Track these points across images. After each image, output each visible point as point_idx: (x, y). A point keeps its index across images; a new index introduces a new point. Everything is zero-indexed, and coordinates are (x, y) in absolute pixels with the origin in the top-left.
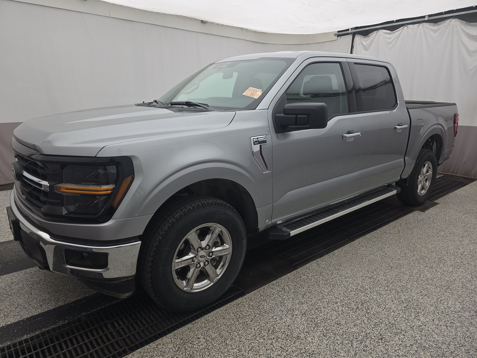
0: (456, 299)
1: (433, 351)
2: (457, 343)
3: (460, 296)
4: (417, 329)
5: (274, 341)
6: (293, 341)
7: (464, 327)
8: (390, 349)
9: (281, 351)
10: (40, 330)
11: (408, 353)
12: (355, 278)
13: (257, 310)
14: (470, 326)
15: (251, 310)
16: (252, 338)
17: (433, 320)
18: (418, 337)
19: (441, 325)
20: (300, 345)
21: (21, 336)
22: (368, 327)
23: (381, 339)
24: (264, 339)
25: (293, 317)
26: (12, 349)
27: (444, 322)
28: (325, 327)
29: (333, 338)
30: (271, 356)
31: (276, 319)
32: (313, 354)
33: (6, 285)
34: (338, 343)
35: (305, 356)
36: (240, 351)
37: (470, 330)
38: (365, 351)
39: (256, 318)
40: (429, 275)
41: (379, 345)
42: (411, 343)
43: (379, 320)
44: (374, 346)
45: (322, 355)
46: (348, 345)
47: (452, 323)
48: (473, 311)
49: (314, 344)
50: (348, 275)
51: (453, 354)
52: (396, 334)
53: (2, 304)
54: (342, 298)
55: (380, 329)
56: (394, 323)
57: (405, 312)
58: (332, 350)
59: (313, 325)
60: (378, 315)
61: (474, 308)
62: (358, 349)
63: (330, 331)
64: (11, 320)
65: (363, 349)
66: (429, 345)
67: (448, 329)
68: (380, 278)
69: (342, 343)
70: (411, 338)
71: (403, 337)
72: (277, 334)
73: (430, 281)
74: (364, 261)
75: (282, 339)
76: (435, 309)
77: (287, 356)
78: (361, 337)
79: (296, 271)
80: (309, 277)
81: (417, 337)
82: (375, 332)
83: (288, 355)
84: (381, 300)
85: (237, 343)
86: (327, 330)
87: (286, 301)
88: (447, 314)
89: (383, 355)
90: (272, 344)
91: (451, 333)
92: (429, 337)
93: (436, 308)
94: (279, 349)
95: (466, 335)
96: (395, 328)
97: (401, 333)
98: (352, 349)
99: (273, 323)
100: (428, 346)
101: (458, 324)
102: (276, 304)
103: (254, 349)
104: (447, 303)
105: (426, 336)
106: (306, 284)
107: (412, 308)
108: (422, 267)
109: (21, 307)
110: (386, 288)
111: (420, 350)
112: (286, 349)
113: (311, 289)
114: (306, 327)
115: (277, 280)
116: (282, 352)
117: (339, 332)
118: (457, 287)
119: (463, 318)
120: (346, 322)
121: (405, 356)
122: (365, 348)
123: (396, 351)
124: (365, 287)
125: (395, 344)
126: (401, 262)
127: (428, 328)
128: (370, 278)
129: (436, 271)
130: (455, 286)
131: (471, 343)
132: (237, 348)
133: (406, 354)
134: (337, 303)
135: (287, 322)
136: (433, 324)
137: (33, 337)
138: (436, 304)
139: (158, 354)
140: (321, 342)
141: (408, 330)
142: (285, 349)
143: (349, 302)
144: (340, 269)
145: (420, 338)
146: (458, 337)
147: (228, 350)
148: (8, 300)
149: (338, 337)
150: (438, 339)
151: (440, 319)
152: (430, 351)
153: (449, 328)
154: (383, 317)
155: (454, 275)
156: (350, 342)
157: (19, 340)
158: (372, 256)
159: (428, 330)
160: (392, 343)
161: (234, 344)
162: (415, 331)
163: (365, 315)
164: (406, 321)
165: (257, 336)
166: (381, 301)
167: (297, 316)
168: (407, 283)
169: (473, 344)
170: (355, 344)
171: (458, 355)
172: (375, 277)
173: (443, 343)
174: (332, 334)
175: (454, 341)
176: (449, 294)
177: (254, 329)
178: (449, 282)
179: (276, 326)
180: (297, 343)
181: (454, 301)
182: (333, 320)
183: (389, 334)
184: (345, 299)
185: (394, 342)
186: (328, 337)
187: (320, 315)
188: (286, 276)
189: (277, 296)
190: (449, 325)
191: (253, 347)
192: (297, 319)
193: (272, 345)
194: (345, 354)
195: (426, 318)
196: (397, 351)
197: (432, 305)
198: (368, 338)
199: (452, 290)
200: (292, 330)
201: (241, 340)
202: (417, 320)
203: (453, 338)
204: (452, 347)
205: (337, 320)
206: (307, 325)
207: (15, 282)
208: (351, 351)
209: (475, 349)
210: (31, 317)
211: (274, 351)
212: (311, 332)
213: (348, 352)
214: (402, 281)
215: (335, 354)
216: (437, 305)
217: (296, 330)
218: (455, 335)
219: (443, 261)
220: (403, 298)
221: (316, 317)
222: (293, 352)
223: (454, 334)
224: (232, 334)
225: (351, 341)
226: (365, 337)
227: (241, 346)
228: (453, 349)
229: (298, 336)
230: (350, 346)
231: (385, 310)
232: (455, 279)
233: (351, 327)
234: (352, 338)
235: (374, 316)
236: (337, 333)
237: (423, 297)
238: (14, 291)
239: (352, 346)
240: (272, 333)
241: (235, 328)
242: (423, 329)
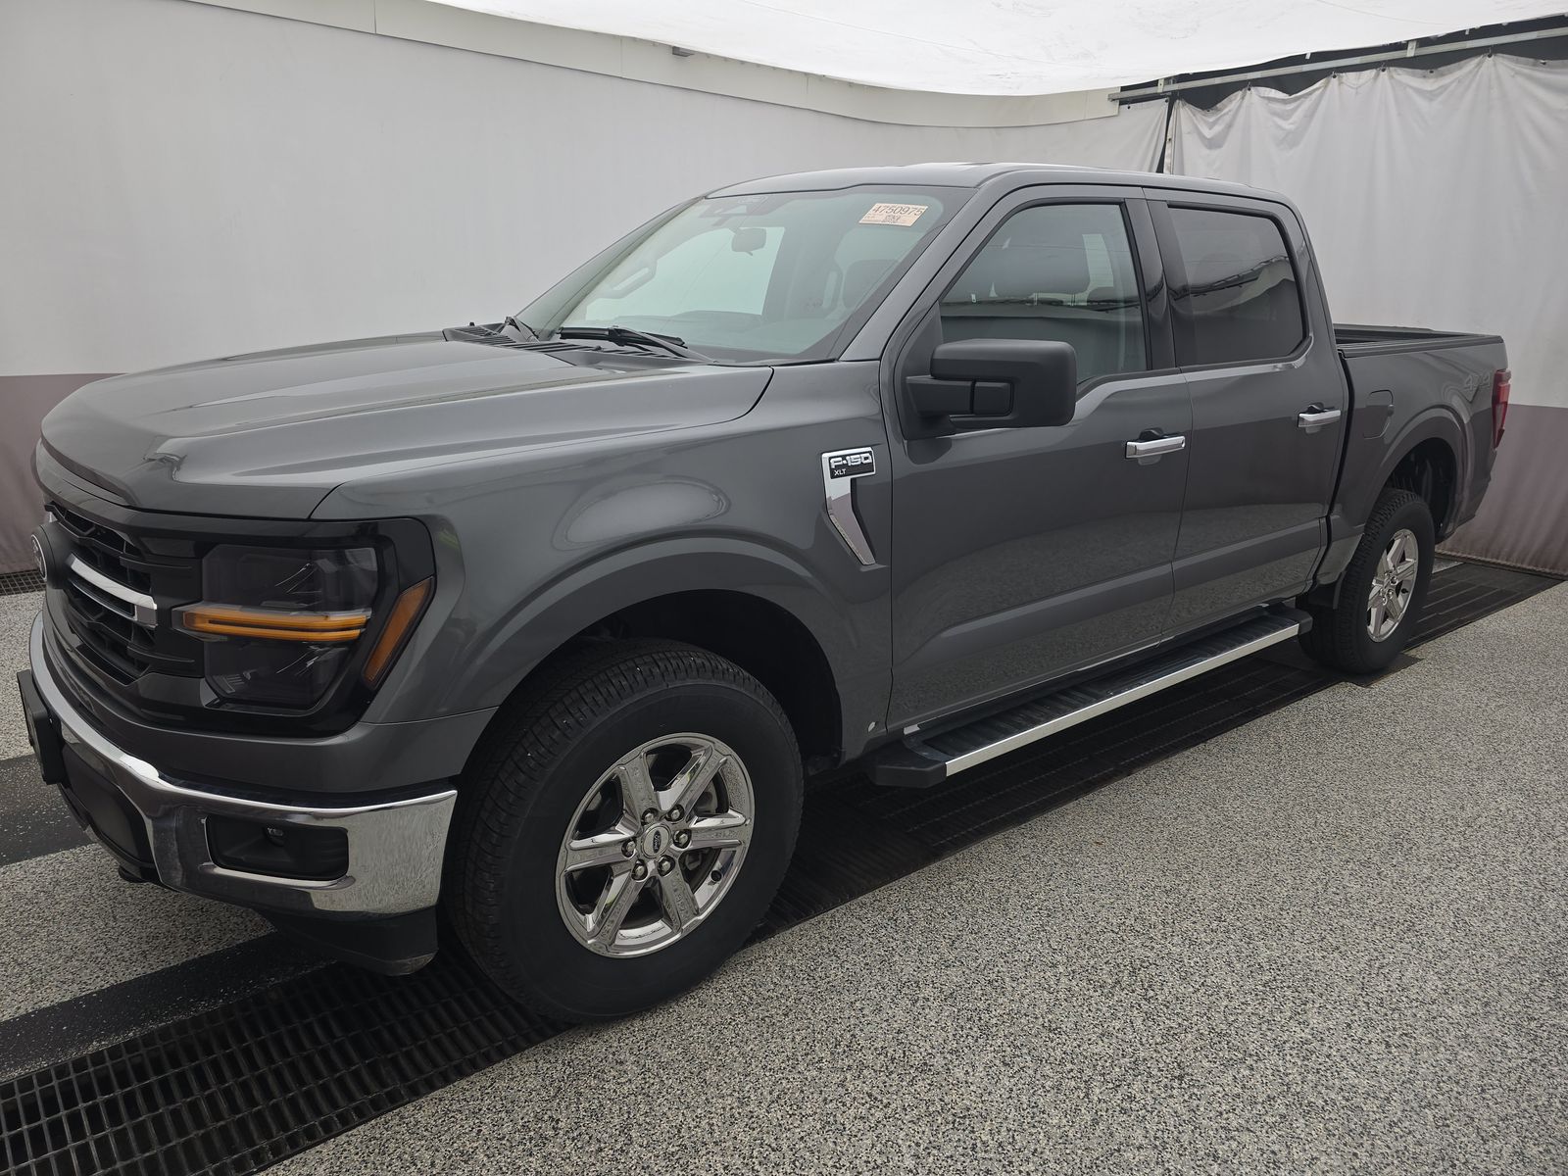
0: (1431, 963)
1: (1334, 1117)
2: (1412, 1097)
3: (1442, 955)
4: (1294, 1052)
5: (849, 1076)
6: (908, 1078)
7: (1443, 1049)
8: (1202, 1109)
9: (868, 1106)
10: (140, 1026)
11: (1256, 1122)
12: (1119, 892)
13: (806, 982)
14: (1463, 1046)
15: (788, 982)
16: (783, 1065)
17: (1349, 1025)
18: (1294, 1075)
19: (1370, 1042)
20: (929, 1090)
21: (82, 1042)
22: (1144, 1040)
23: (1181, 1078)
24: (821, 1068)
25: (913, 1005)
26: (55, 1083)
27: (1383, 1032)
28: (1012, 1038)
29: (1031, 1072)
30: (836, 1121)
31: (861, 1010)
32: (965, 1117)
33: (38, 888)
34: (1044, 1087)
35: (939, 1122)
36: (743, 1102)
37: (1459, 1057)
38: (1125, 1113)
39: (800, 1006)
40: (1354, 888)
41: (1171, 1096)
42: (1269, 1092)
43: (1180, 1021)
44: (1156, 1099)
45: (991, 1121)
46: (1076, 1094)
47: (1406, 1035)
48: (1477, 1002)
49: (972, 1088)
50: (1100, 881)
51: (1397, 1130)
52: (1228, 1064)
53: (25, 946)
54: (1072, 953)
55: (1179, 1047)
56: (1224, 1032)
57: (1263, 999)
58: (1025, 1106)
59: (975, 1029)
60: (1178, 1006)
61: (1481, 993)
62: (1104, 1105)
63: (1025, 1051)
64: (53, 996)
65: (1119, 1105)
66: (1326, 1101)
67: (1390, 1053)
68: (1200, 891)
69: (1058, 1088)
70: (1272, 1078)
71: (1247, 1072)
72: (860, 1054)
73: (1355, 905)
74: (1155, 838)
75: (875, 1071)
76: (1359, 992)
77: (885, 1122)
78: (1117, 1069)
79: (937, 864)
80: (976, 885)
81: (1291, 1077)
82: (1164, 1058)
83: (889, 1118)
84: (1195, 959)
85: (738, 1080)
86: (1016, 1047)
87: (897, 958)
88: (1393, 1006)
89: (1180, 1125)
90: (842, 1084)
91: (1398, 1066)
92: (1329, 1075)
93: (1363, 988)
94: (864, 1101)
95: (1444, 1073)
96: (1226, 1046)
97: (1243, 1061)
98: (1085, 1105)
99: (852, 1021)
100: (1320, 1102)
101: (1425, 1040)
102: (867, 964)
103: (787, 1097)
104: (1399, 975)
105: (1318, 1073)
106: (965, 905)
107: (1289, 987)
108: (1336, 863)
109: (82, 957)
110: (1214, 925)
111: (1295, 1114)
112: (885, 1101)
113: (980, 920)
114: (951, 1038)
115: (877, 892)
116: (870, 1109)
117: (1053, 1054)
118: (1439, 926)
119: (1442, 1022)
120: (1076, 1024)
121: (1248, 1129)
122: (1126, 1105)
123: (1221, 1114)
124: (1149, 920)
125: (1220, 1095)
126: (1272, 844)
127: (1330, 1047)
128: (1166, 892)
129: (1379, 874)
130: (1431, 923)
131: (1457, 1098)
132: (736, 1094)
133: (1252, 1125)
134: (1054, 966)
135: (895, 1019)
136: (1345, 1039)
137: (118, 1046)
138: (1364, 978)
139: (495, 1107)
140: (993, 1082)
141: (1266, 1054)
142: (881, 1100)
143: (1092, 962)
144: (1077, 863)
145: (1299, 1078)
146: (1419, 1077)
147: (707, 1099)
148: (43, 933)
149: (1047, 1071)
150: (1356, 1081)
151: (1369, 1025)
152: (1327, 1117)
153: (1393, 1050)
154: (1194, 1012)
155: (1434, 889)
156: (1083, 1086)
157: (74, 1054)
158: (1181, 824)
159: (1328, 1056)
160: (1210, 1089)
161: (728, 1081)
162: (1288, 1058)
163: (1139, 1005)
164: (1264, 1027)
165: (800, 1058)
166: (1192, 965)
167: (926, 1003)
168: (1282, 909)
169: (1464, 1100)
170: (1097, 1091)
171: (1410, 1132)
172: (1183, 889)
173: (1369, 1095)
174: (1029, 1058)
175: (1404, 1091)
176: (1409, 946)
177: (793, 1040)
178: (1415, 911)
179: (862, 1030)
180: (921, 1083)
181: (1423, 970)
182: (1036, 1018)
183: (1207, 1065)
184: (1082, 954)
185: (1219, 1088)
186: (1016, 1068)
187: (1000, 1001)
188: (904, 879)
189: (871, 939)
190: (1395, 1040)
191: (786, 1094)
192: (927, 1011)
193: (843, 1086)
194: (1064, 1121)
195: (1327, 1019)
196: (1225, 1116)
197: (1351, 981)
198: (1140, 1074)
199: (1421, 934)
200: (908, 1045)
201: (749, 1069)
202: (1299, 1023)
203: (1403, 1082)
204: (1395, 1109)
205: (1050, 1017)
206: (956, 1030)
207: (66, 880)
208: (1083, 1111)
209: (1468, 1117)
210: (112, 986)
211: (848, 1105)
212: (966, 1050)
213: (1072, 1114)
214: (1268, 905)
215: (1032, 1118)
216: (1366, 980)
217: (922, 1044)
218: (1411, 1072)
219: (1405, 843)
220: (1264, 953)
221: (985, 1006)
222: (906, 1110)
223: (1406, 1069)
224: (723, 1052)
225: (1086, 1082)
226: (1131, 1072)
227: (747, 1089)
228: (1399, 1113)
229: (925, 1064)
230: (1082, 1095)
231: (1203, 990)
232: (1436, 902)
233: (1090, 1040)
234: (1088, 1072)
235: (1168, 1008)
236: (1045, 1055)
237: (1325, 954)
238: (60, 908)
239: (1087, 1095)
240: (844, 1052)
241: (734, 1035)
242: (1312, 1052)
